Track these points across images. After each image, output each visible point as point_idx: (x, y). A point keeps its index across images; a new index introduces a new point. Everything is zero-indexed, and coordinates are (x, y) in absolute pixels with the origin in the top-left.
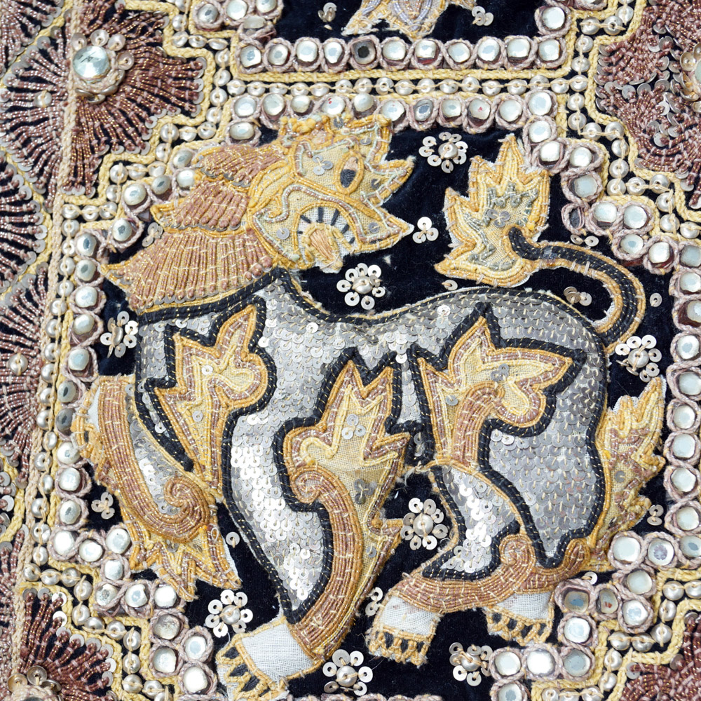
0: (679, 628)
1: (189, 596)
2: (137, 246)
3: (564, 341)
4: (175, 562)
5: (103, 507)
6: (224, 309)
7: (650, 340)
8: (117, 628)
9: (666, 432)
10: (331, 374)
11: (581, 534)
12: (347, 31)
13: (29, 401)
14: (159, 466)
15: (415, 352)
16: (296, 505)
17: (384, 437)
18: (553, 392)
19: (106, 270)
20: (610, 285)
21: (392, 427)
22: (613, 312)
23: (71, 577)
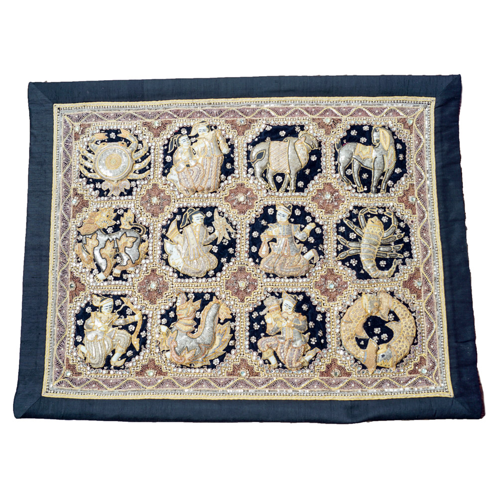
0: (150, 270)
1: (90, 270)
2: (81, 226)
3: (135, 236)
4: (89, 266)
5: (79, 260)
6: (92, 234)
7: (146, 235)
8: (82, 275)
9: (148, 247)
10: (106, 242)
11: (137, 260)
12: (108, 195)
13: (69, 247)
14: (86, 254)
15: (116, 238)
16: (103, 258)
17: (113, 249)
18: (133, 243)
19: (78, 229)
20: (141, 228)
21: (114, 248)
22: (142, 232)
23: (76, 269)
